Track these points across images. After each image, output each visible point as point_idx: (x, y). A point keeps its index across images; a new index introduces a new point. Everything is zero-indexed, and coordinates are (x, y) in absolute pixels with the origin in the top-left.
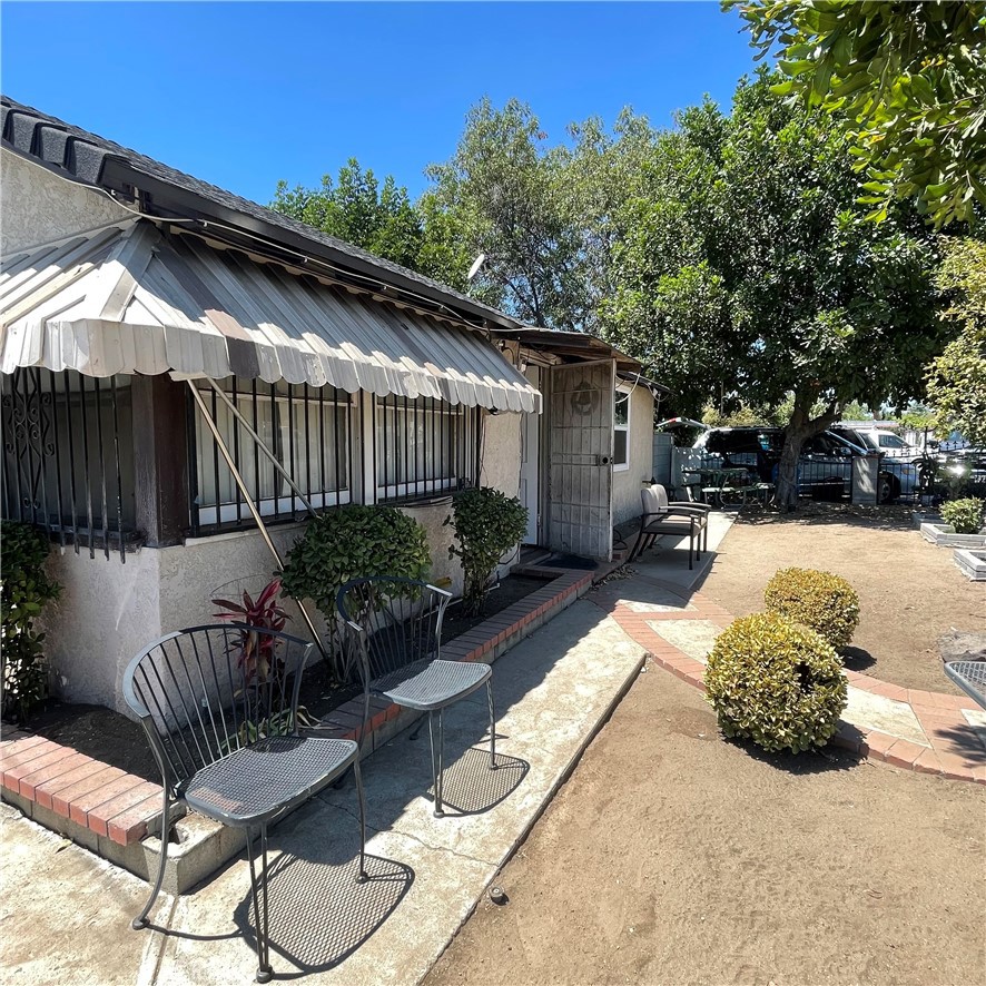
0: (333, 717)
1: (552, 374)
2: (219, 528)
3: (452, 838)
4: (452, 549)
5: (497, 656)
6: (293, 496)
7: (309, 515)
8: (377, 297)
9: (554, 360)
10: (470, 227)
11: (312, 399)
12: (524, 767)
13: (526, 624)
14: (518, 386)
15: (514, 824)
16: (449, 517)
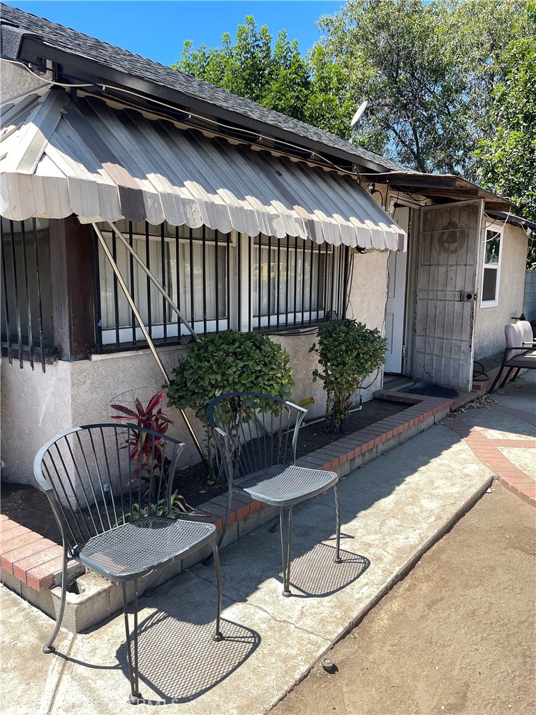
0: (206, 507)
1: (422, 214)
2: (118, 347)
3: (296, 614)
4: (315, 373)
5: (353, 468)
6: (179, 323)
7: (192, 338)
8: (255, 148)
9: (424, 201)
10: (356, 76)
11: (196, 239)
12: (365, 563)
13: (382, 442)
14: (383, 227)
15: (350, 609)
16: (314, 345)
